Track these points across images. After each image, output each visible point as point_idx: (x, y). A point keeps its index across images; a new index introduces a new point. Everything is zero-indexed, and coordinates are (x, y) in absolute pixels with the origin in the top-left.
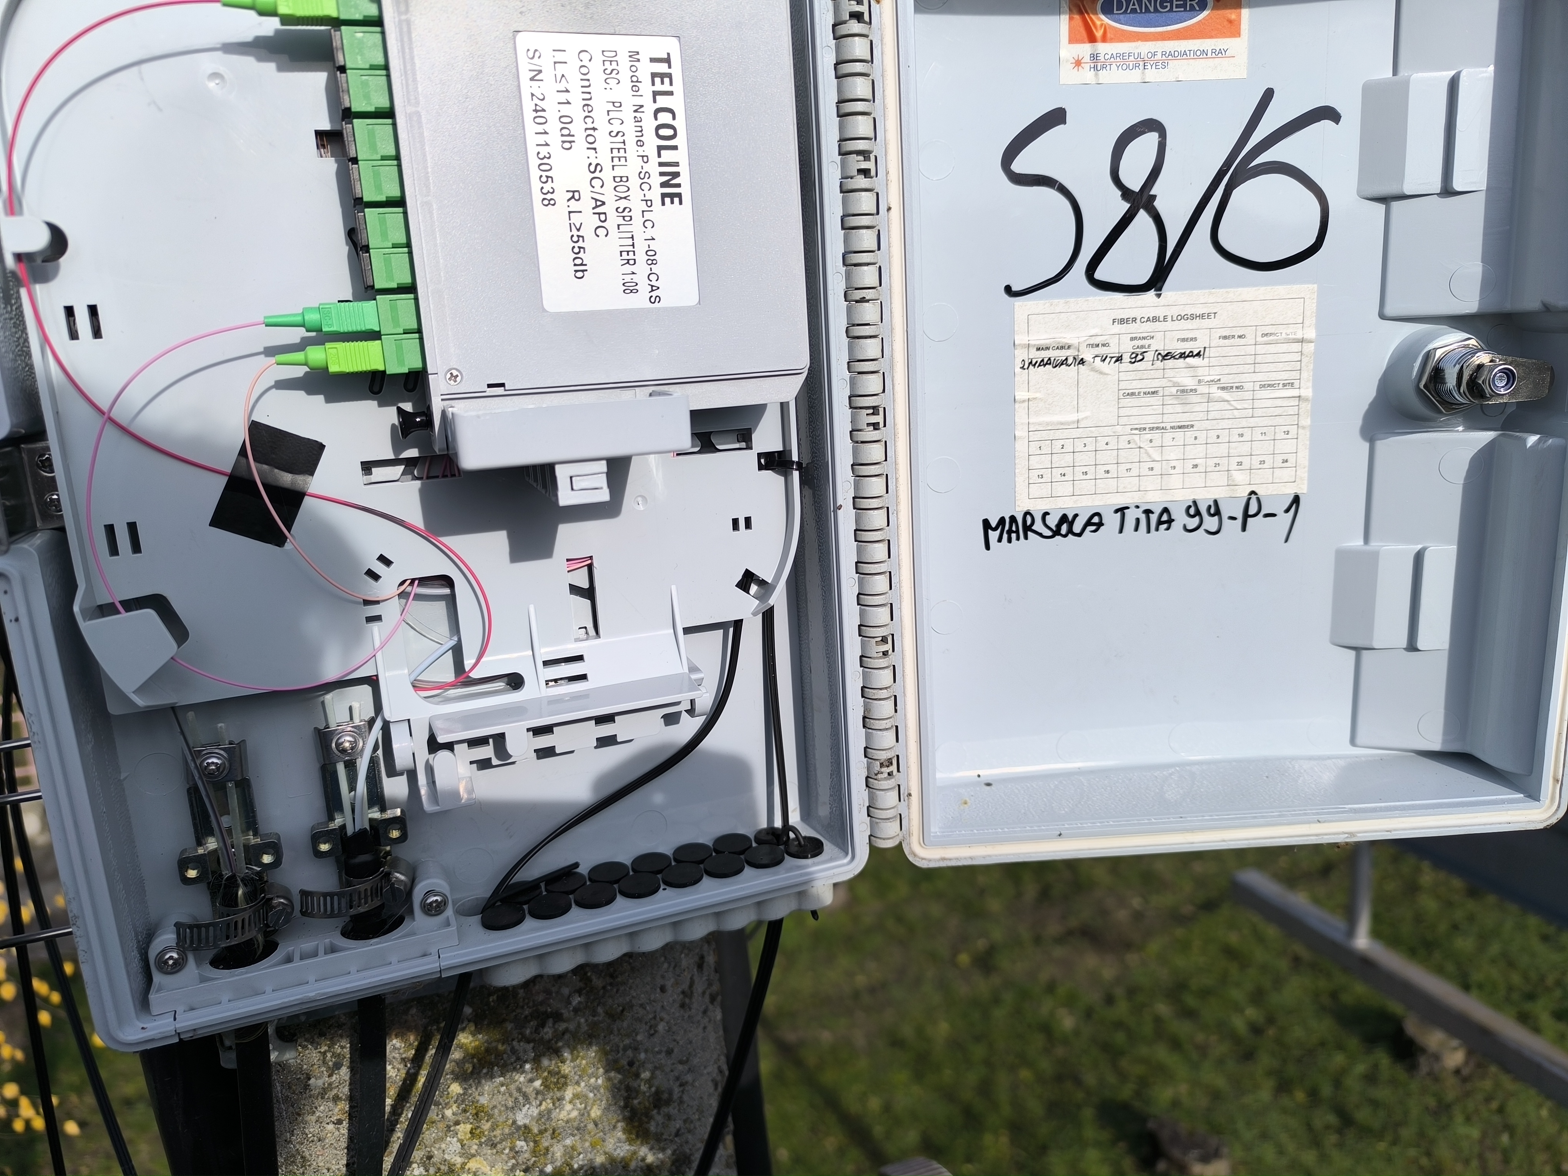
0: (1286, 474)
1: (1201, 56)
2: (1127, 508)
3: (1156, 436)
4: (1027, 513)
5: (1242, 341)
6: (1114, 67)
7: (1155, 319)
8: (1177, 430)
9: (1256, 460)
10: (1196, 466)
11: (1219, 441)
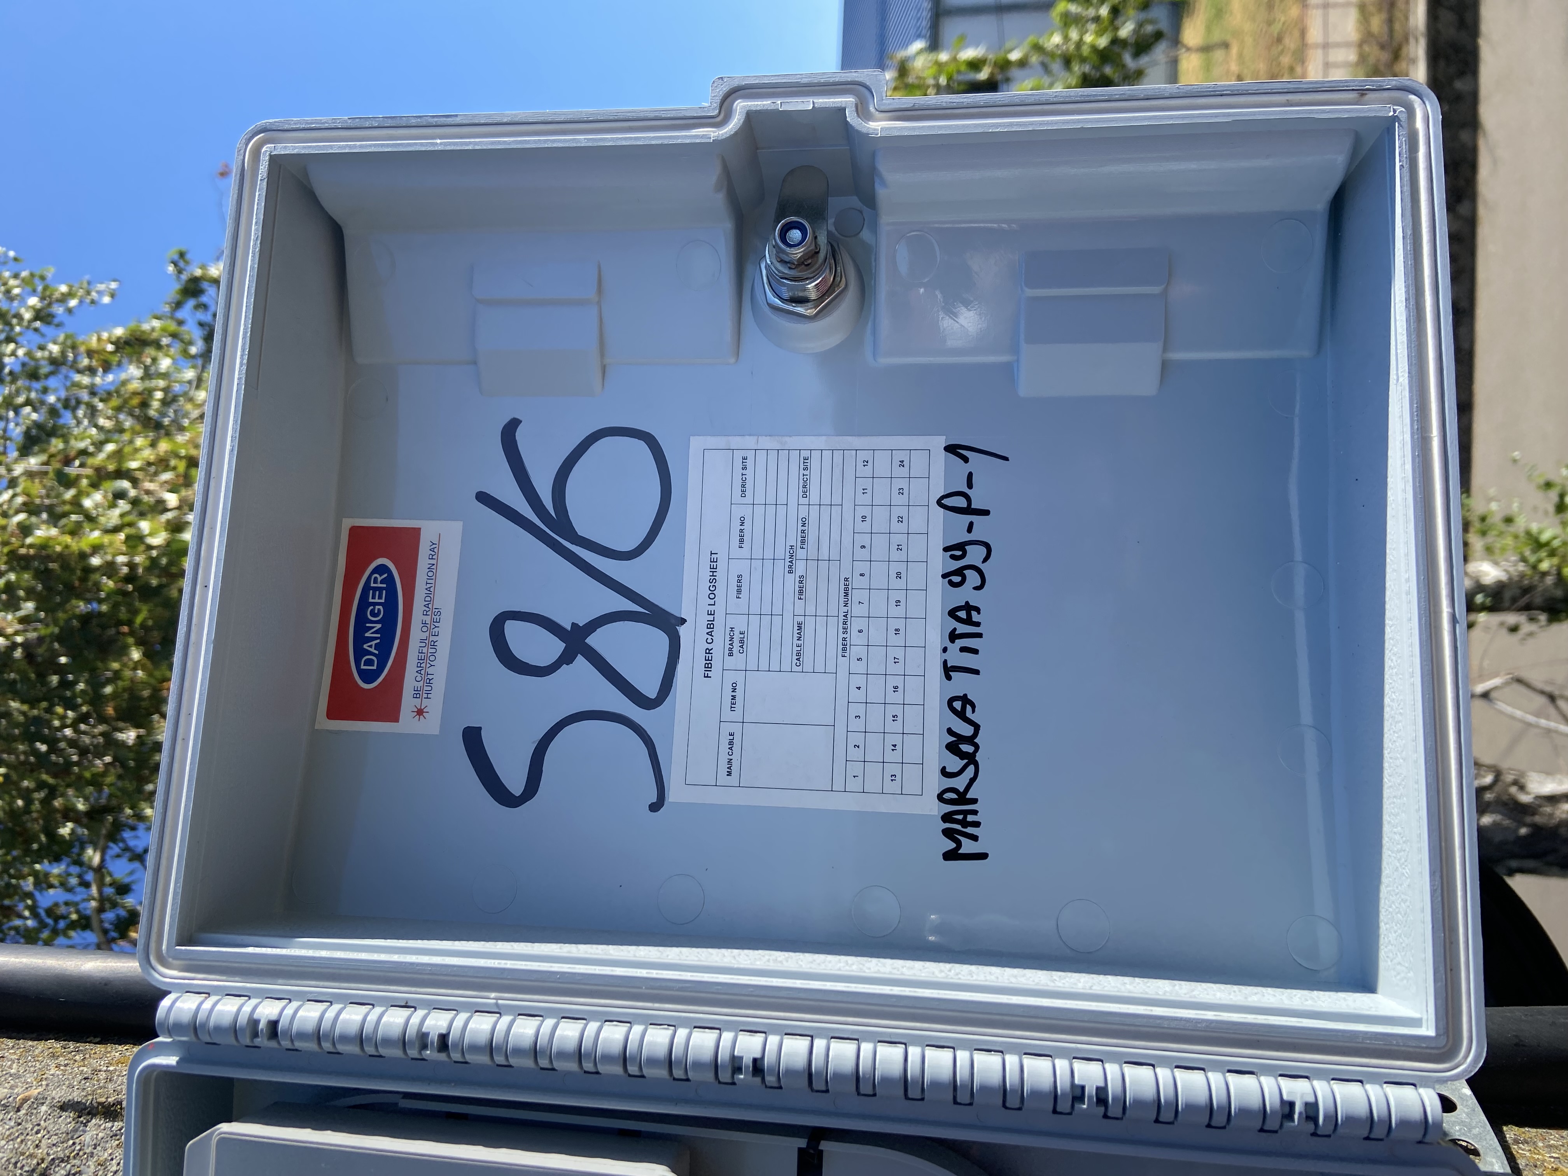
0: (918, 463)
1: (434, 571)
2: (945, 662)
3: (855, 625)
4: (940, 797)
5: (747, 523)
6: (430, 671)
7: (710, 626)
8: (849, 598)
9: (898, 499)
10: (899, 575)
11: (868, 546)
